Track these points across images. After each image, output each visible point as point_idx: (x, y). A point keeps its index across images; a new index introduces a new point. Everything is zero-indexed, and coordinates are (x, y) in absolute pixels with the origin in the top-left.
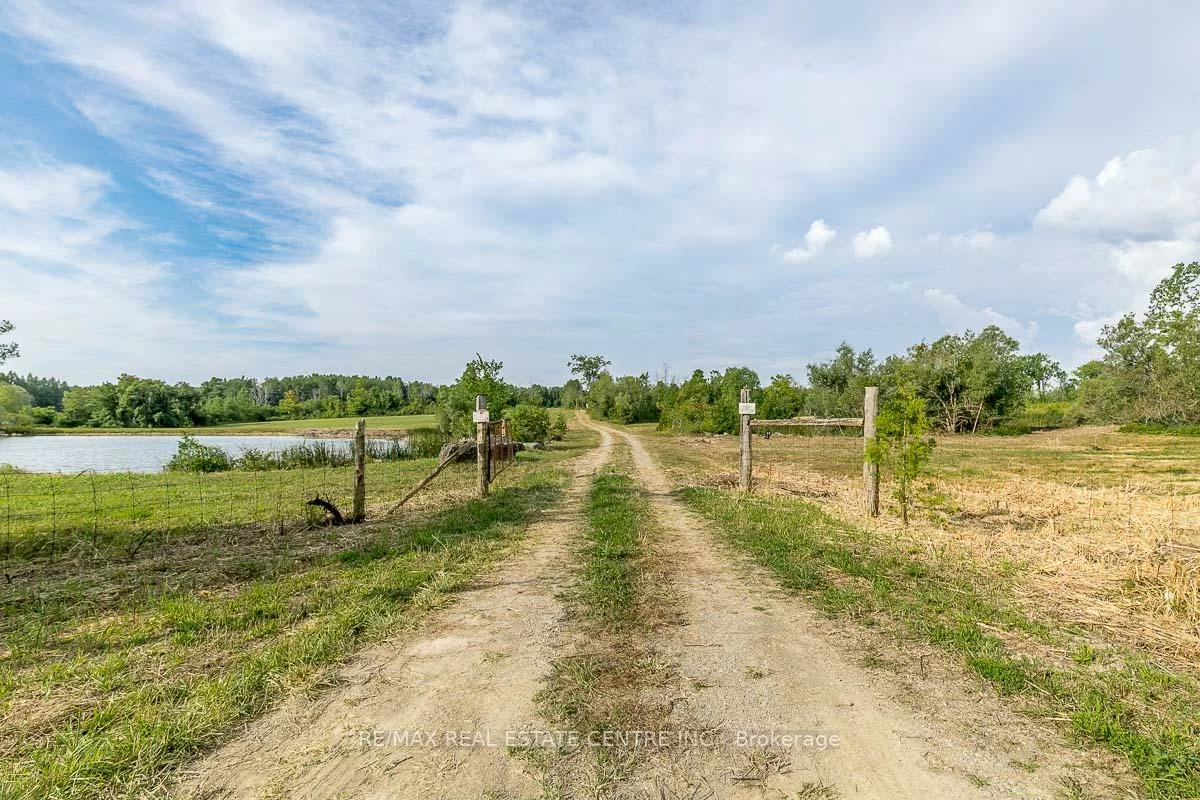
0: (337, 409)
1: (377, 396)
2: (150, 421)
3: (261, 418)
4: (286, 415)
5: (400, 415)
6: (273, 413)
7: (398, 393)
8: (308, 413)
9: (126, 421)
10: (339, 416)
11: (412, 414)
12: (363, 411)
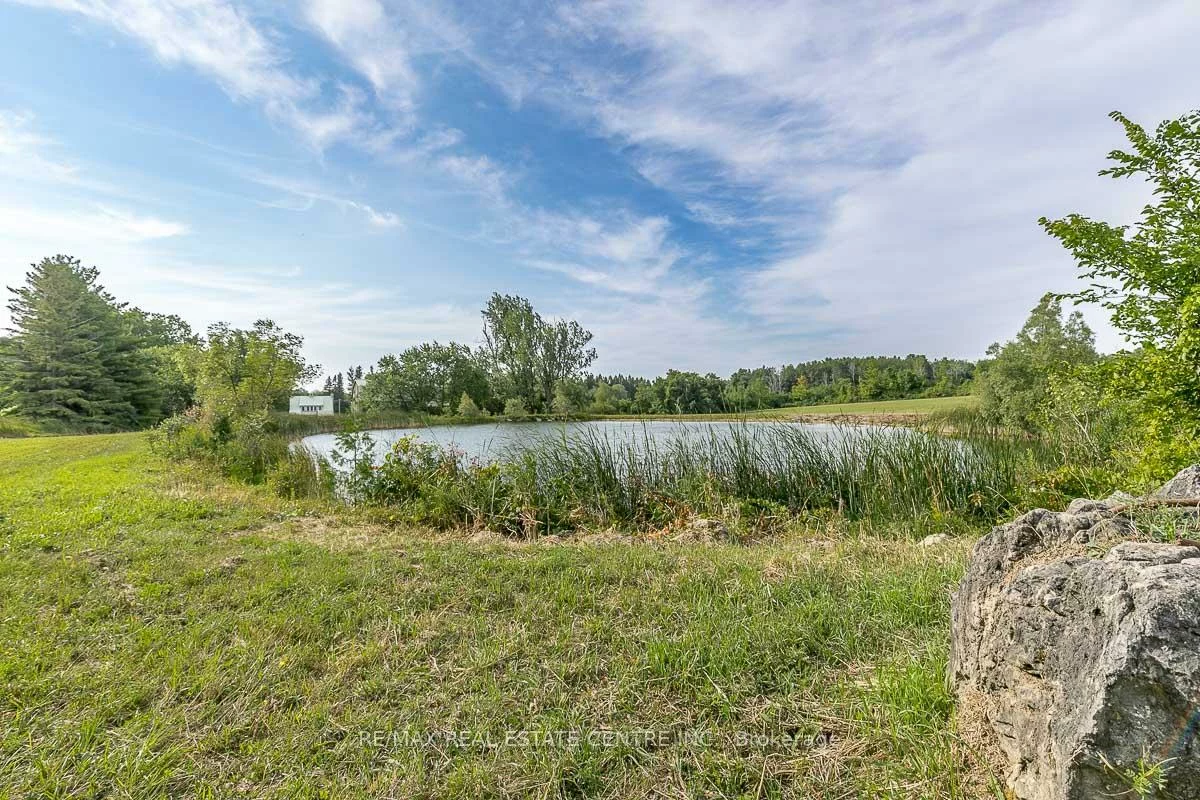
0: (849, 394)
1: (894, 377)
3: (776, 405)
4: (799, 401)
5: (924, 397)
6: (787, 400)
7: (920, 372)
8: (819, 399)
10: (851, 401)
11: (940, 396)
12: (878, 394)
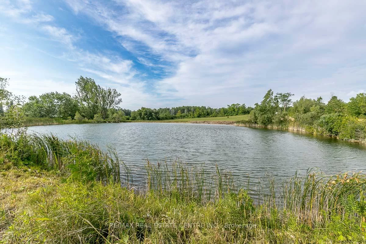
0: (192, 116)
1: (203, 111)
2: (148, 119)
3: (172, 118)
4: (179, 118)
5: (210, 117)
6: (175, 117)
7: (209, 111)
8: (184, 117)
9: (143, 119)
10: (193, 118)
11: (214, 117)
12: (199, 116)
